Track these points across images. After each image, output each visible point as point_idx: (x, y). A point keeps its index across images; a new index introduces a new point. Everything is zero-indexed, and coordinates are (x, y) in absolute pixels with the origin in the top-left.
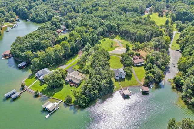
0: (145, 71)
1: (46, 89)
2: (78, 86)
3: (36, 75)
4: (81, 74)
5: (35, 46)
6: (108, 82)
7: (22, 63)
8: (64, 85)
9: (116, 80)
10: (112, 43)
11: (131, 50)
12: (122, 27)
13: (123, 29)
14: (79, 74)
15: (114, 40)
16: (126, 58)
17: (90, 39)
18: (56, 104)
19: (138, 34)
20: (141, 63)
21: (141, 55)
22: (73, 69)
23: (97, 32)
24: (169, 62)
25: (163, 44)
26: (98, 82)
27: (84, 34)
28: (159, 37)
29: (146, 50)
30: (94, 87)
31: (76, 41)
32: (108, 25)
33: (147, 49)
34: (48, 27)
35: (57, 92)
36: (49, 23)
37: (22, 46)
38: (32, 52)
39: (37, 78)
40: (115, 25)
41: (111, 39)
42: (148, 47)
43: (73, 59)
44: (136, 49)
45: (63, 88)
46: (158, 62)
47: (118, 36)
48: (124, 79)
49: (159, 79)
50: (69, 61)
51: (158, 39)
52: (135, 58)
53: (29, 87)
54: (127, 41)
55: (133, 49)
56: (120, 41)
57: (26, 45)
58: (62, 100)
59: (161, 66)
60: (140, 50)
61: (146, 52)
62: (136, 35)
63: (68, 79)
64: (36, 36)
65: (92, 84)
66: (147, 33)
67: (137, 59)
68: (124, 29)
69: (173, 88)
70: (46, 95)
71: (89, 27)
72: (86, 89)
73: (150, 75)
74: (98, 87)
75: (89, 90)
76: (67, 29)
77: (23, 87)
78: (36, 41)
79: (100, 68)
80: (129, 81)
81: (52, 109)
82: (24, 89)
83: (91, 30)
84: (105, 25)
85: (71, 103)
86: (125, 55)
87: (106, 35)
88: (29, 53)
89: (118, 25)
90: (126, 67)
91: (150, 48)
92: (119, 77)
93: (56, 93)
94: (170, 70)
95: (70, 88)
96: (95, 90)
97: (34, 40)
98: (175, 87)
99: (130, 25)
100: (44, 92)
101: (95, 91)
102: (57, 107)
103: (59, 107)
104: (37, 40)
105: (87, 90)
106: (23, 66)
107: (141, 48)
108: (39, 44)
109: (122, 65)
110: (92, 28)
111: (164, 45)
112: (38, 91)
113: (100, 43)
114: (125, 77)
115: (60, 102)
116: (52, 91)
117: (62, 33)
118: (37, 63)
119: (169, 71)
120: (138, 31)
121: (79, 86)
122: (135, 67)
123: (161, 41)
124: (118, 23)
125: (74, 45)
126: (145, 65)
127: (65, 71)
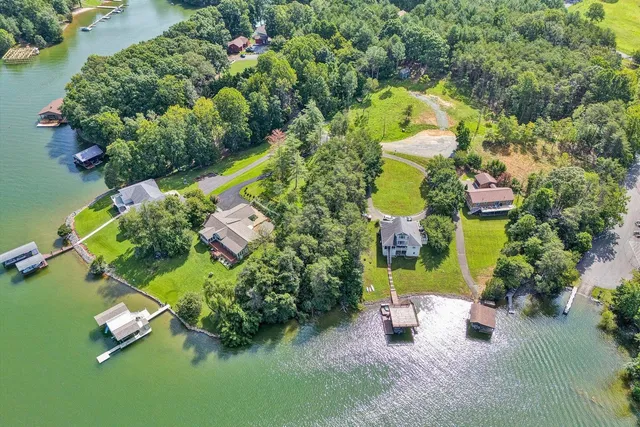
0: (506, 239)
1: (131, 255)
2: (235, 261)
3: (114, 200)
4: (261, 217)
5: (135, 94)
6: (337, 268)
7: (86, 151)
8: (192, 250)
9: (382, 260)
10: (408, 112)
11: (476, 147)
12: (467, 46)
13: (466, 56)
14: (252, 218)
15: (423, 98)
16: (441, 180)
17: (328, 88)
18: (146, 315)
19: (522, 82)
20: (501, 204)
21: (508, 171)
22: (238, 195)
23: (365, 62)
24: (622, 215)
25: (615, 136)
26: (302, 262)
27: (312, 65)
28: (605, 106)
29: (540, 153)
30: (284, 278)
31: (273, 90)
32: (411, 35)
33: (549, 147)
34: (202, 25)
35: (161, 273)
36: (209, 13)
37: (93, 92)
38: (123, 115)
39: (115, 211)
40: (441, 39)
41: (413, 94)
42: (553, 141)
43: (253, 157)
44: (499, 143)
45: (187, 264)
46: (567, 211)
47: (442, 83)
48: (414, 259)
49: (552, 284)
50: (237, 162)
51: (601, 112)
52: (481, 183)
53: (81, 241)
54: (474, 107)
55: (487, 144)
56: (447, 104)
57: (105, 89)
58: (168, 306)
59: (578, 231)
60: (515, 150)
61: (537, 159)
62: (514, 86)
63: (207, 232)
64: (144, 60)
65: (276, 267)
66: (562, 81)
67: (488, 185)
68: (470, 57)
69: (604, 328)
70: (126, 279)
71: (342, 38)
72: (251, 282)
73: (520, 260)
74: (296, 280)
75: (261, 289)
76: (269, 39)
77: (64, 237)
78: (142, 78)
79: (325, 209)
80: (430, 270)
81: (125, 335)
82: (66, 244)
83: (347, 49)
84: (400, 35)
85: (193, 324)
86: (442, 166)
87: (400, 74)
88: (109, 117)
89: (452, 40)
90: (434, 217)
91: (562, 144)
92: (393, 252)
93: (158, 278)
94: (616, 248)
95: (207, 267)
96: (283, 292)
97: (136, 72)
98: (613, 325)
99: (501, 40)
100: (121, 265)
101: (281, 296)
102: (144, 328)
103: (150, 330)
104: (145, 73)
105: (254, 289)
106: (89, 162)
107: (520, 143)
108: (149, 89)
109: (423, 203)
110: (349, 43)
111: (619, 141)
112: (100, 259)
113: (368, 104)
114: (417, 254)
115: (161, 310)
116: (148, 267)
117: (249, 51)
118: (124, 159)
119: (611, 252)
120: (524, 69)
121: (239, 264)
122: (469, 217)
123: (612, 123)
124: (453, 32)
125: (265, 105)
126: (514, 217)
127: (207, 199)
